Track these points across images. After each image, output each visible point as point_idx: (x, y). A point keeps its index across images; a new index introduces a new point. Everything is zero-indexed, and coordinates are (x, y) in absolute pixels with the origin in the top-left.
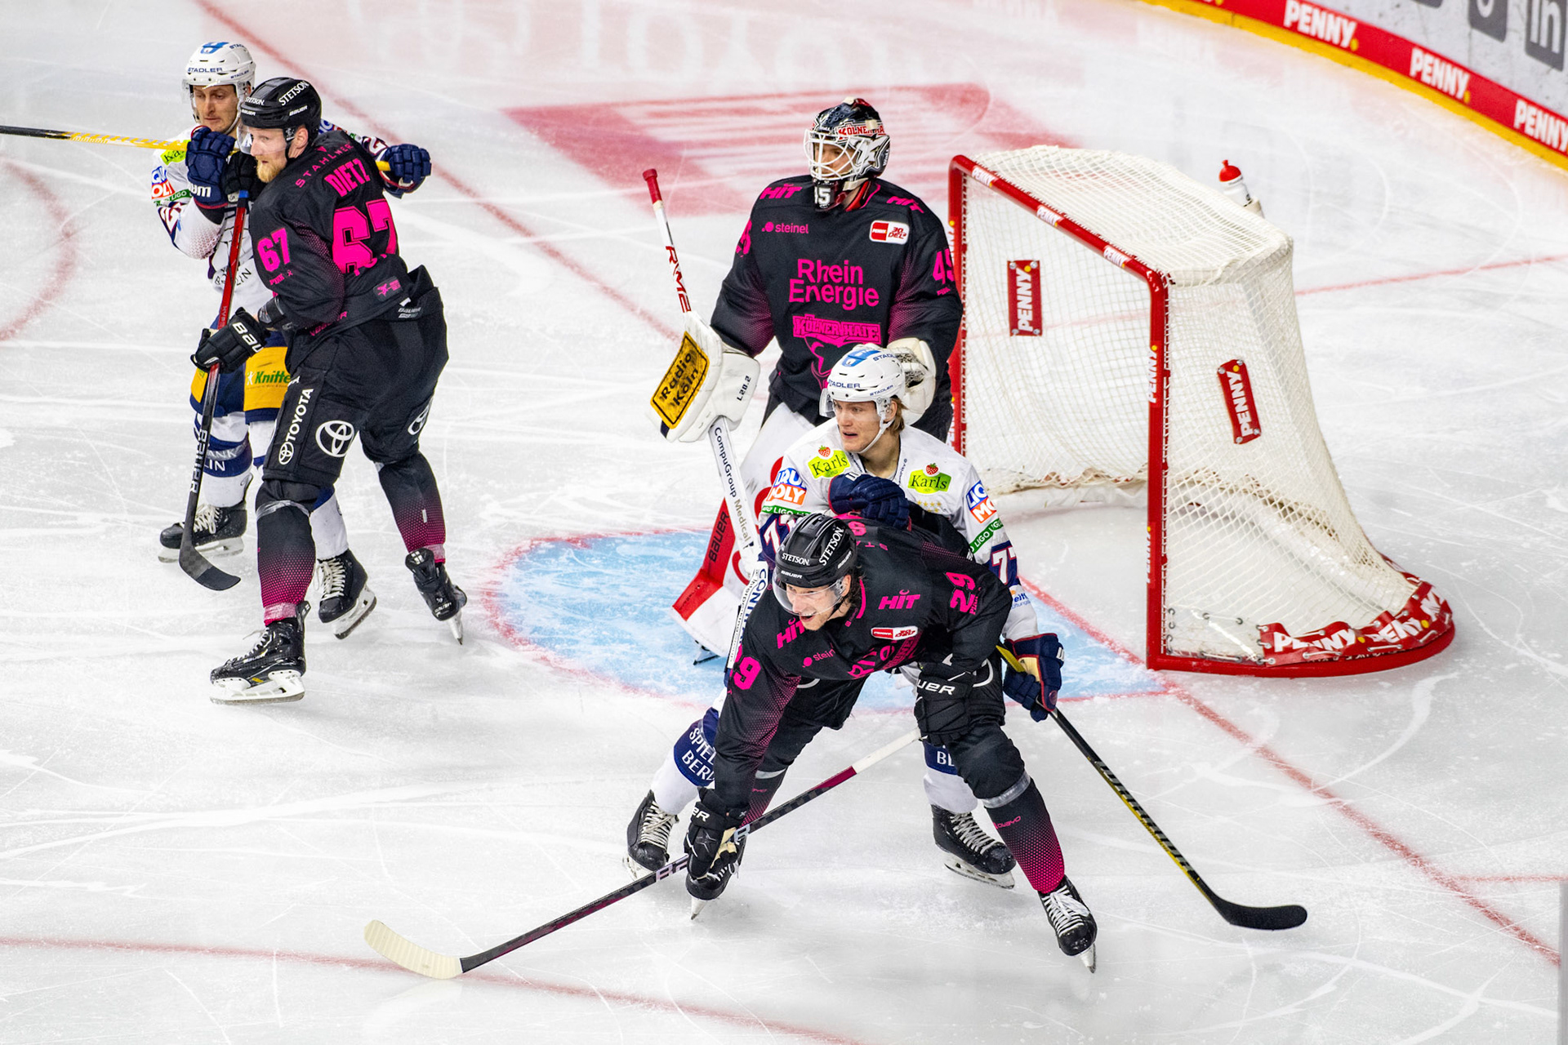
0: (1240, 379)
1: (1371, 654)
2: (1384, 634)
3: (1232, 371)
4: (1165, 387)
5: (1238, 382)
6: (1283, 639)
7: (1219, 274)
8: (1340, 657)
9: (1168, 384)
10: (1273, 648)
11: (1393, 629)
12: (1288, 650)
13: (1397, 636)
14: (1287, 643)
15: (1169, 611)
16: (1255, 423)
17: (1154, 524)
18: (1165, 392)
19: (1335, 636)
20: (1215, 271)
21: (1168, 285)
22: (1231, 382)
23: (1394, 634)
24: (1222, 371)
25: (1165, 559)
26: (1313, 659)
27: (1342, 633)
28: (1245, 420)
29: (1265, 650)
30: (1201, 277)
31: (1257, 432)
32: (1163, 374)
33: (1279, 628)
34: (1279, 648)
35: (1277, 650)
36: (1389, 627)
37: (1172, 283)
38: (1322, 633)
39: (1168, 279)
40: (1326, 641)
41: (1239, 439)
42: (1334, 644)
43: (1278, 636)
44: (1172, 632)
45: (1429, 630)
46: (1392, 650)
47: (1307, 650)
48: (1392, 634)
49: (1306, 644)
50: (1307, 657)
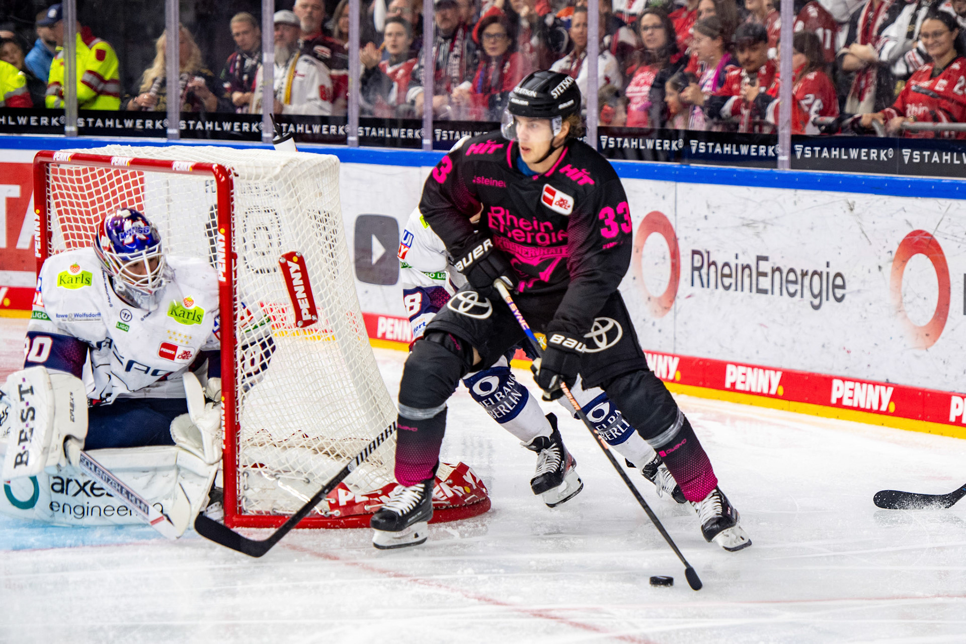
0: (299, 269)
3: (292, 261)
4: (234, 269)
5: (297, 271)
6: (346, 494)
7: (278, 170)
9: (235, 265)
10: (338, 502)
11: (442, 490)
12: (351, 503)
13: (445, 495)
14: (350, 497)
15: (243, 474)
16: (313, 310)
17: (227, 393)
18: (233, 273)
20: (274, 168)
21: (232, 176)
22: (292, 270)
24: (283, 260)
25: (238, 427)
28: (304, 306)
29: (330, 504)
30: (262, 171)
31: (314, 318)
32: (231, 256)
34: (343, 502)
35: (341, 504)
37: (236, 175)
38: (380, 492)
39: (232, 172)
40: (383, 498)
41: (300, 323)
43: (339, 490)
44: (246, 493)
45: (471, 494)
46: (441, 505)
47: (368, 503)
48: (441, 494)
49: (367, 499)
50: (367, 508)
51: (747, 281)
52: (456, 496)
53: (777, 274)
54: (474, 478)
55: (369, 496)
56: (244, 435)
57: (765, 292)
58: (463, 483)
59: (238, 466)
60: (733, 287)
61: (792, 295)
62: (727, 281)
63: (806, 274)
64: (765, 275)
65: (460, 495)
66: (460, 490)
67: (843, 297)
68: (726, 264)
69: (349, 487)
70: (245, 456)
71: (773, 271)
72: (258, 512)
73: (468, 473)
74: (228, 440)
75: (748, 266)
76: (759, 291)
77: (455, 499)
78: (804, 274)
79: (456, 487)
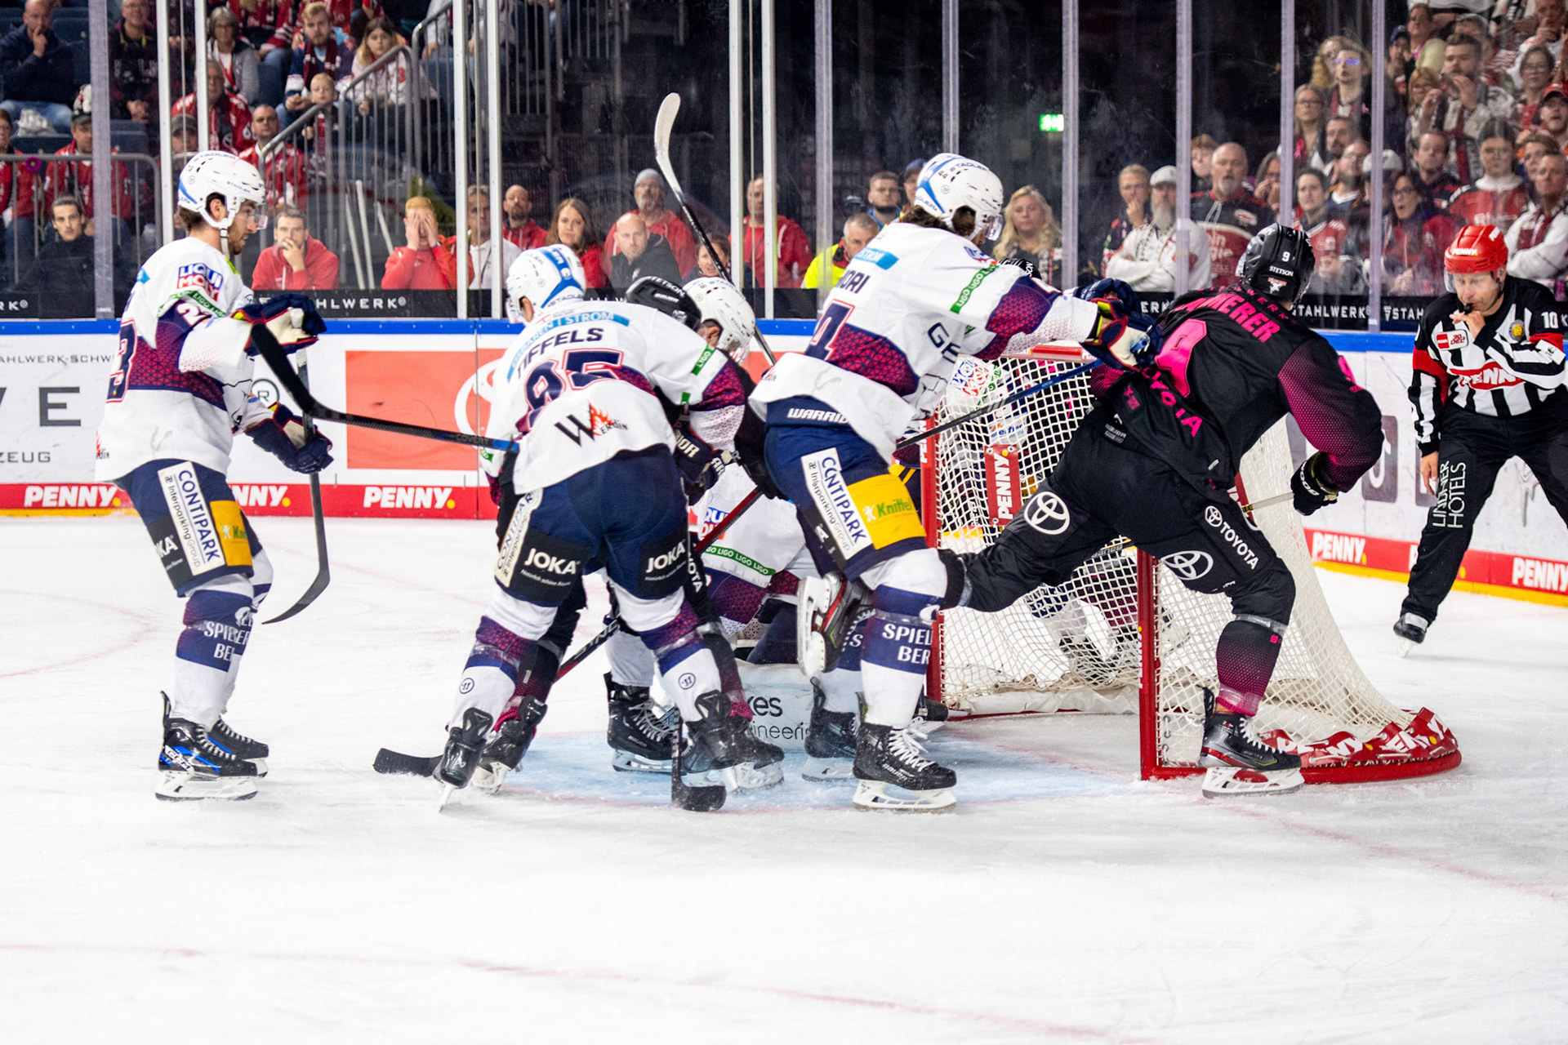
1: (1380, 761)
2: (1390, 745)
8: (1349, 762)
11: (1401, 740)
13: (1406, 746)
15: (1164, 719)
17: (1145, 624)
19: (1341, 745)
23: (1402, 745)
25: (1157, 663)
26: (1320, 763)
27: (1349, 741)
33: (1282, 734)
36: (1396, 738)
38: (1327, 743)
40: (1331, 749)
42: (1341, 751)
43: (1281, 741)
44: (1168, 741)
45: (1437, 746)
46: (1401, 758)
47: (1313, 754)
48: (1401, 745)
49: (1312, 749)
50: (1312, 761)
52: (1419, 748)
54: (1441, 727)
55: (1315, 746)
56: (1165, 672)
58: (1429, 733)
59: (1157, 710)
65: (1425, 746)
66: (1424, 741)
69: (1290, 736)
70: (1163, 699)
72: (1182, 764)
73: (1433, 720)
74: (1146, 679)
77: (1417, 751)
79: (1418, 737)
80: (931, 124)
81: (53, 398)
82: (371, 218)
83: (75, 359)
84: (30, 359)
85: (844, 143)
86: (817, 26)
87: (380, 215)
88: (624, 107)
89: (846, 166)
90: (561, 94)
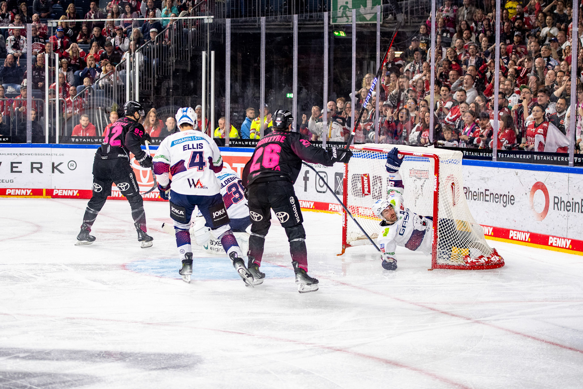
51: (482, 197)
53: (492, 195)
57: (488, 201)
60: (477, 199)
61: (497, 202)
62: (475, 197)
63: (502, 195)
64: (488, 195)
67: (514, 203)
68: (475, 192)
71: (491, 194)
75: (482, 193)
76: (486, 201)
78: (501, 195)
80: (257, 95)
81: (14, 165)
82: (103, 117)
83: (21, 154)
84: (8, 154)
85: (234, 100)
86: (226, 67)
87: (105, 116)
88: (173, 87)
89: (234, 106)
90: (156, 83)
